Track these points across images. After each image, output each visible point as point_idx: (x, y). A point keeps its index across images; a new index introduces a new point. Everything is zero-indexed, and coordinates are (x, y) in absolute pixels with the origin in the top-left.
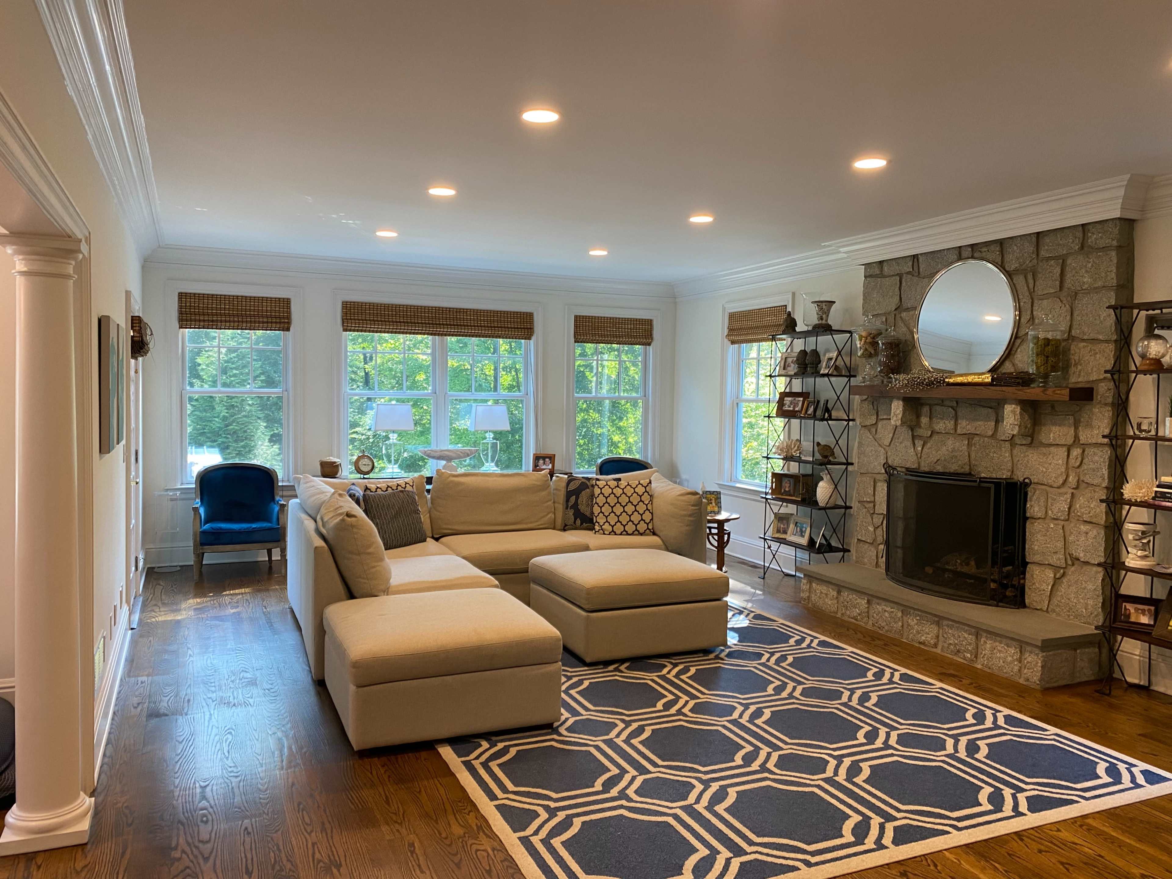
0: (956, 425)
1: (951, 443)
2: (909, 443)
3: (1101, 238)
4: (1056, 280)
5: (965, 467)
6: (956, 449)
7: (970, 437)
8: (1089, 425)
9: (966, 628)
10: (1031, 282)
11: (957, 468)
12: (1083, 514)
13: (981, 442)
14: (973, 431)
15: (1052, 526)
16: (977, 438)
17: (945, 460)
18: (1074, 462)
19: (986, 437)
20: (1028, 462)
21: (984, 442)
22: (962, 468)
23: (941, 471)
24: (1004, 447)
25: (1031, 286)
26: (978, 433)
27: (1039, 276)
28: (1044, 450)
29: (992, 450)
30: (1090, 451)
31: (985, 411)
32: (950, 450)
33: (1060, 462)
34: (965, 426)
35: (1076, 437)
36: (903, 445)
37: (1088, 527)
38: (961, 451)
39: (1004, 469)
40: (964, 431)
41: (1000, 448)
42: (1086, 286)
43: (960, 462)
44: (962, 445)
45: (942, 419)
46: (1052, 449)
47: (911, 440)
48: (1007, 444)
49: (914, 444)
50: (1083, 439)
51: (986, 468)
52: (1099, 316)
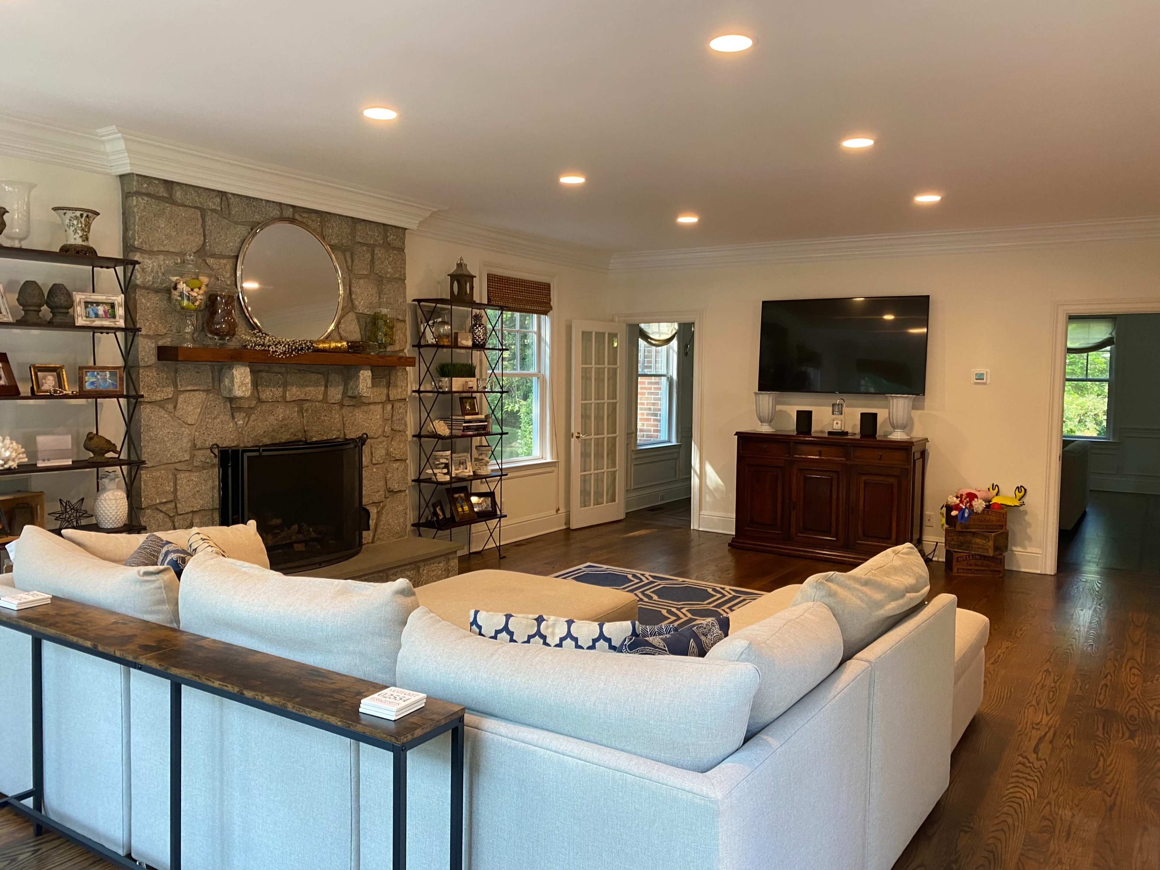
0: (284, 393)
1: (281, 412)
2: (228, 418)
3: (396, 239)
4: (367, 264)
5: (297, 434)
6: (286, 417)
7: (300, 402)
8: (396, 386)
9: (408, 567)
10: (349, 260)
11: (289, 437)
12: (396, 454)
13: (313, 408)
14: (302, 397)
15: (375, 470)
16: (306, 405)
17: (274, 430)
18: (388, 416)
19: (317, 401)
20: (355, 420)
21: (316, 407)
22: (295, 435)
23: (268, 443)
24: (335, 410)
25: (350, 264)
26: (309, 398)
27: (356, 257)
28: (365, 408)
29: (324, 414)
30: (397, 405)
31: (314, 377)
32: (281, 419)
33: (378, 416)
34: (294, 392)
35: (388, 396)
36: (219, 420)
37: (398, 464)
38: (292, 419)
39: (334, 430)
40: (294, 398)
41: (331, 411)
42: (389, 275)
43: (292, 430)
44: (292, 412)
45: (267, 386)
46: (371, 407)
47: (229, 413)
48: (337, 407)
49: (233, 417)
50: (392, 397)
51: (318, 431)
52: (398, 301)
